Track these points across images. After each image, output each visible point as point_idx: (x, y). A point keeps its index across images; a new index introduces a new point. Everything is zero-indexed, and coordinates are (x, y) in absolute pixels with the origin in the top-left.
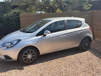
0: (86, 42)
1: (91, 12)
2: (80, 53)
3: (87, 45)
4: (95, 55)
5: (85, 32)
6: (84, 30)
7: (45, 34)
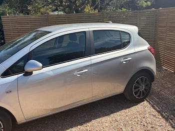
0: (140, 81)
1: (153, 11)
2: (127, 110)
3: (142, 88)
4: (162, 115)
5: (139, 58)
6: (136, 54)
7: (27, 69)
